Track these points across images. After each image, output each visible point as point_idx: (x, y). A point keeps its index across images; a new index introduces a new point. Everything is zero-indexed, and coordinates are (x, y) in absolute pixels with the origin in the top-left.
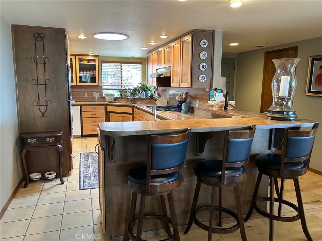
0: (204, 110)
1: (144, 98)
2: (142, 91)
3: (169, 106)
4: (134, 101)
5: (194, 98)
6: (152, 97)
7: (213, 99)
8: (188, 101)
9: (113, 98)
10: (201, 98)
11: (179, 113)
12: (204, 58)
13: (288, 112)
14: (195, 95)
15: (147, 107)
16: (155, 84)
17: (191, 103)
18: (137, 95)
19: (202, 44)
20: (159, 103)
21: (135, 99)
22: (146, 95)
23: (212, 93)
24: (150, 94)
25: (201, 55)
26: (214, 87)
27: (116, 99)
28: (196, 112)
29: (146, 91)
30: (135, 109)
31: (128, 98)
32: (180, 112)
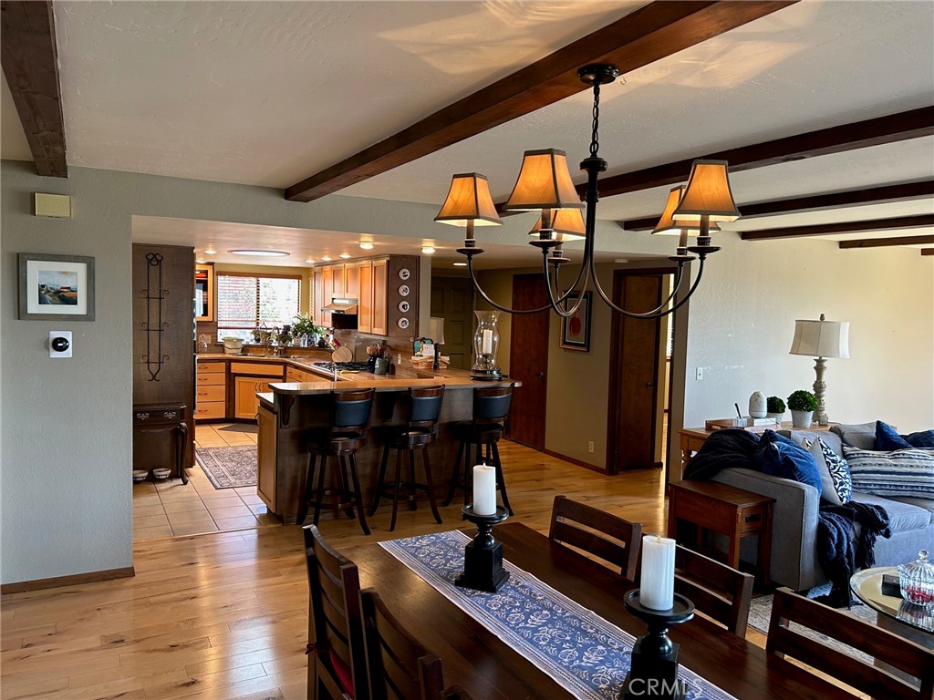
0: (407, 369)
1: (306, 346)
2: (302, 334)
3: (354, 363)
4: (285, 351)
5: (395, 350)
6: (322, 344)
7: (418, 353)
8: (386, 354)
9: (240, 346)
10: (405, 352)
11: (372, 375)
12: (405, 294)
13: (491, 371)
14: (397, 346)
15: (315, 364)
16: (329, 324)
17: (390, 358)
18: (291, 340)
19: (401, 275)
20: (336, 358)
21: (286, 348)
22: (309, 340)
23: (418, 344)
24: (318, 339)
25: (401, 290)
26: (421, 336)
27: (246, 349)
28: (397, 373)
29: (309, 333)
30: (289, 369)
31: (273, 347)
32: (373, 372)
